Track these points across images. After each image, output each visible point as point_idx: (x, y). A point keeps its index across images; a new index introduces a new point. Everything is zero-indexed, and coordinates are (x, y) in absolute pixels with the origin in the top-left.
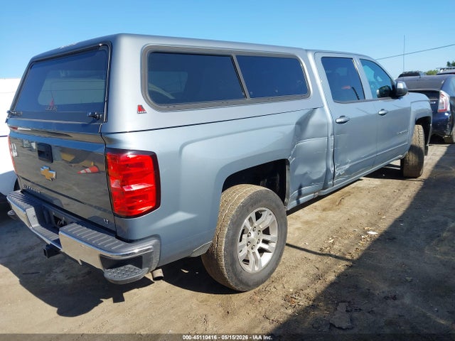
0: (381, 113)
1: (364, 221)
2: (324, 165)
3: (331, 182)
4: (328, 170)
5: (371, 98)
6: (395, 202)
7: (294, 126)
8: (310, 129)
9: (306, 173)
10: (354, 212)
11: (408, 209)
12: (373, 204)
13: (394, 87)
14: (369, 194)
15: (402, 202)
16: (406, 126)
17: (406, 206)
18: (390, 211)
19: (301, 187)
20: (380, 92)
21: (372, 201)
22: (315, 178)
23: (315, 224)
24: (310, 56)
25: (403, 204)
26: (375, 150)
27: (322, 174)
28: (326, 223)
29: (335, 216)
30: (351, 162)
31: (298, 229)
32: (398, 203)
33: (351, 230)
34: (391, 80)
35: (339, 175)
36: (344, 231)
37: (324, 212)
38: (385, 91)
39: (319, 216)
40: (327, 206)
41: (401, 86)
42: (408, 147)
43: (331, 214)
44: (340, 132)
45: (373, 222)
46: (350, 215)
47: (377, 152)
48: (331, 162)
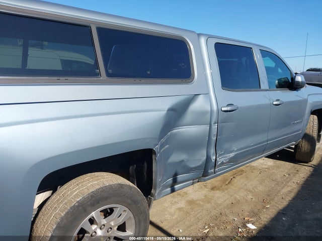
0: (275, 103)
1: (246, 208)
2: (204, 153)
3: (212, 170)
4: (208, 158)
5: (267, 88)
6: (282, 188)
7: (166, 112)
8: (189, 116)
9: (183, 161)
10: (240, 195)
11: (294, 199)
12: (261, 188)
13: (293, 79)
14: (260, 176)
15: (289, 189)
16: (301, 116)
17: (292, 195)
18: (276, 199)
19: (176, 175)
20: (278, 83)
21: (261, 183)
22: (192, 166)
23: (199, 205)
24: (203, 40)
25: (290, 192)
26: (266, 139)
27: (201, 163)
28: (208, 206)
29: (221, 197)
30: (237, 151)
31: (180, 209)
32: (285, 190)
33: (231, 217)
34: (291, 73)
35: (223, 163)
36: (224, 218)
37: (212, 192)
38: (285, 82)
39: (205, 196)
40: (217, 184)
41: (299, 79)
42: (302, 135)
43: (218, 194)
44: (225, 121)
45: (256, 211)
46: (235, 199)
47: (268, 141)
48: (212, 151)
